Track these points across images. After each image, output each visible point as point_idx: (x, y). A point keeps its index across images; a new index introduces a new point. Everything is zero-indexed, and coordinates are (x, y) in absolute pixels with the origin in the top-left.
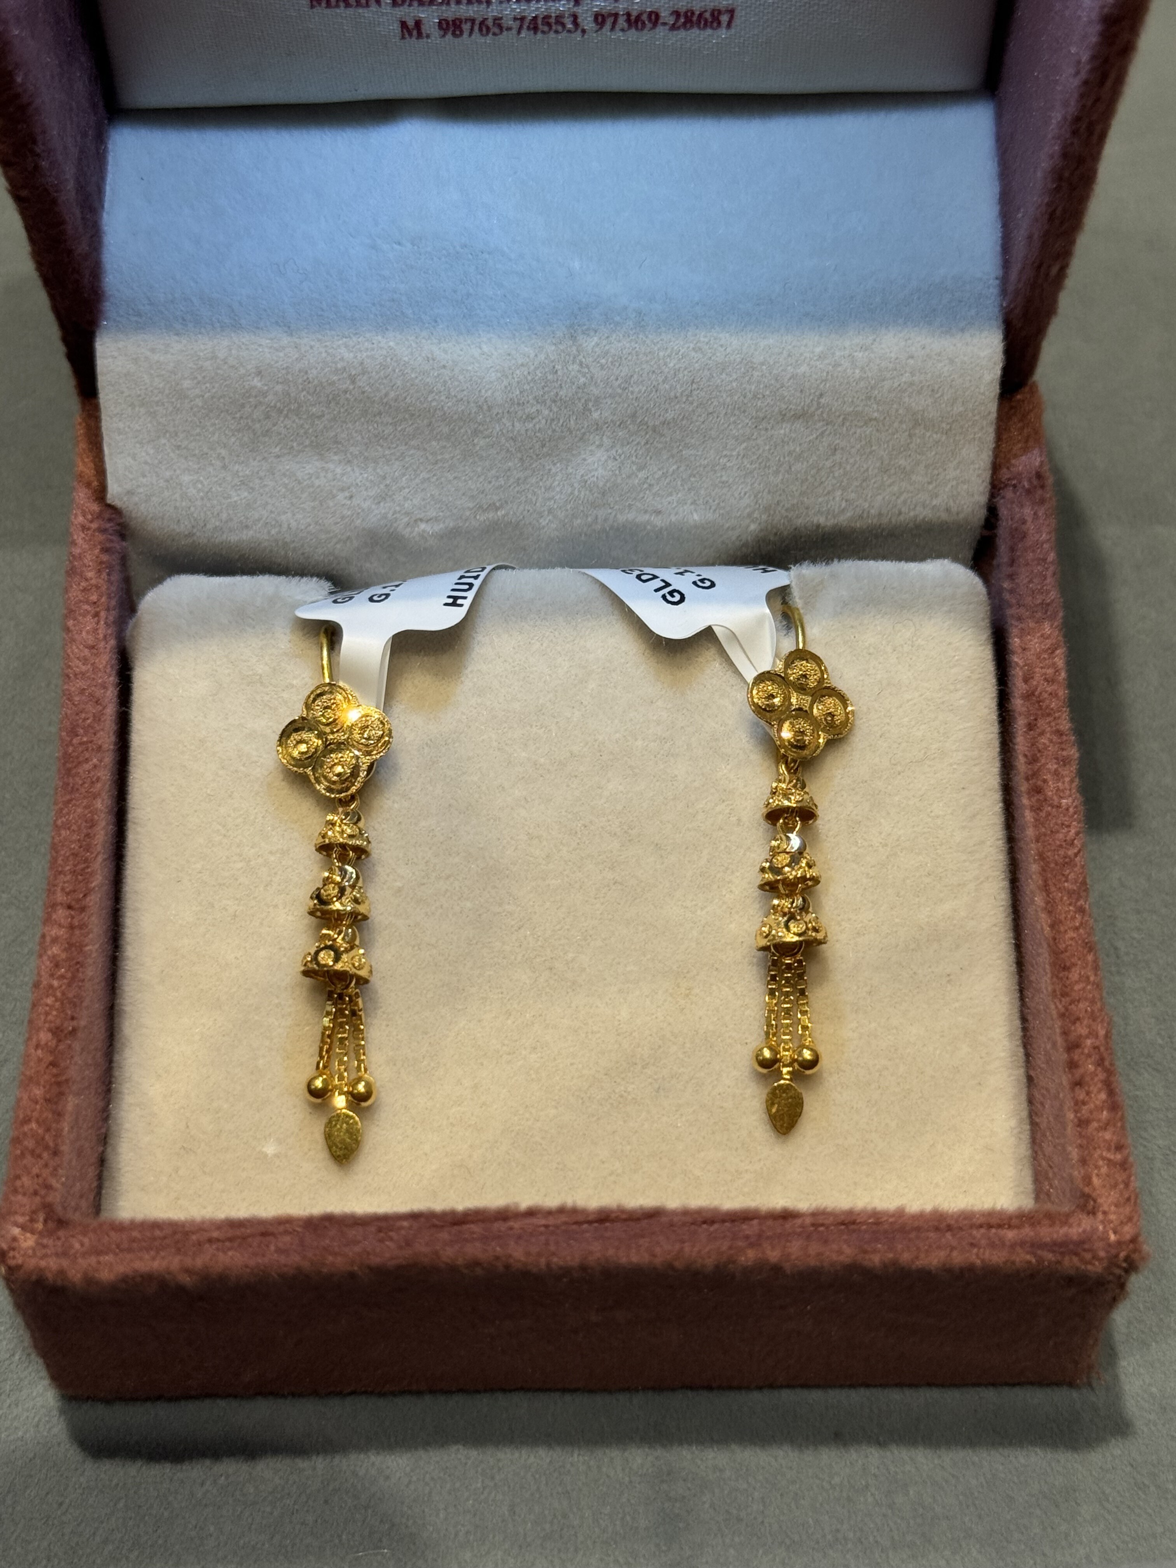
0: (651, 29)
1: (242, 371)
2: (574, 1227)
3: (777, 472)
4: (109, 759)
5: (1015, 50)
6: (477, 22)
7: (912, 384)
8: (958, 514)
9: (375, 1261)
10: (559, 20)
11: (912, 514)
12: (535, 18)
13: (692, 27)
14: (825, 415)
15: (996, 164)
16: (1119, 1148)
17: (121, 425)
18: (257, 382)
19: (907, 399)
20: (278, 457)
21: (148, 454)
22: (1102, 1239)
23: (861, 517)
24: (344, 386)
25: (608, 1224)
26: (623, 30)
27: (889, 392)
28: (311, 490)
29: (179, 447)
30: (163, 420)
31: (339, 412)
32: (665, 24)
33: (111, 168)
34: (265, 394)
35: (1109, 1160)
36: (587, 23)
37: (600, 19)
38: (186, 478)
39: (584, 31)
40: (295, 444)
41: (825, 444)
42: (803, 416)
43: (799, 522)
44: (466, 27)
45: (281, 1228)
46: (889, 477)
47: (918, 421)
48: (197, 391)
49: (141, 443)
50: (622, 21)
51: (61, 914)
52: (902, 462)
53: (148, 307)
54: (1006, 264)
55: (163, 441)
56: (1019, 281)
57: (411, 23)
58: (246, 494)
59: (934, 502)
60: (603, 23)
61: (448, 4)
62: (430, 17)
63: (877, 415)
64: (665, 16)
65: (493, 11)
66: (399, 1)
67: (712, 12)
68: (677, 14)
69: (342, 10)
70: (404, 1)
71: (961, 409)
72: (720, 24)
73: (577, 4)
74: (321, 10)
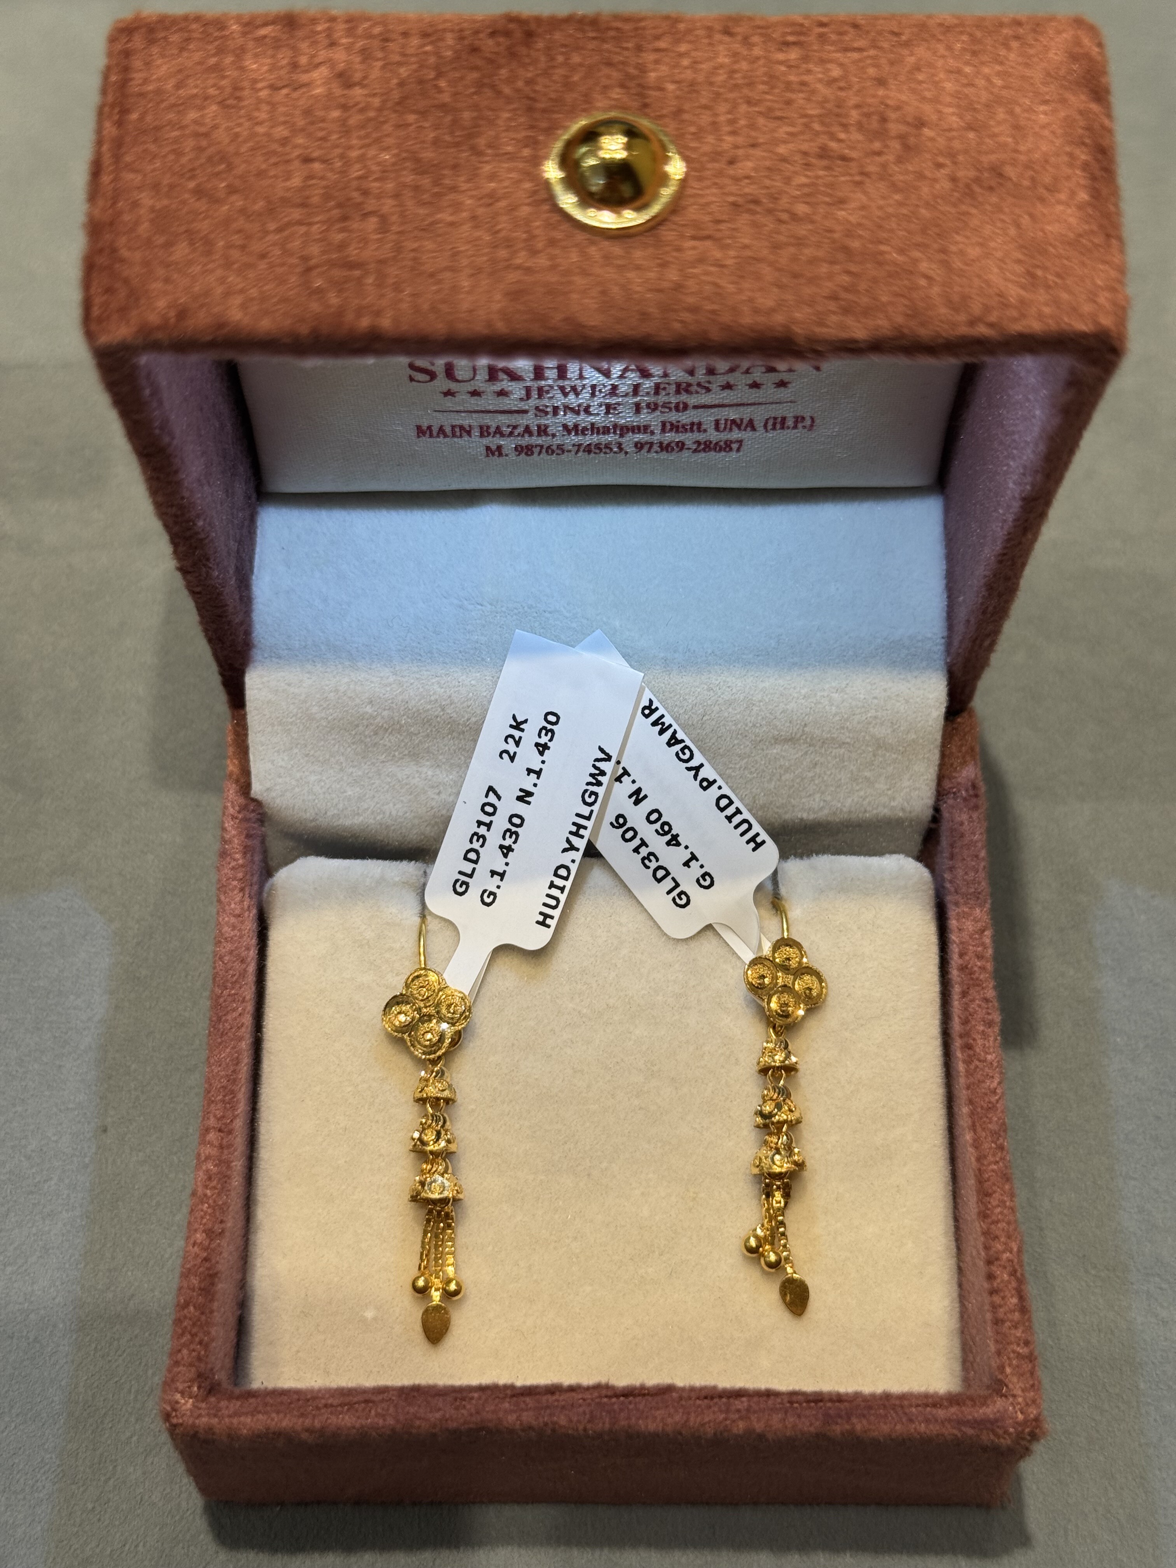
0: (678, 452)
1: (358, 701)
2: (605, 1400)
3: (771, 780)
4: (250, 1007)
6: (545, 447)
7: (876, 717)
8: (910, 812)
9: (453, 1425)
10: (608, 446)
11: (875, 812)
12: (590, 445)
13: (710, 450)
14: (808, 740)
15: (943, 547)
16: (1027, 1343)
17: (263, 739)
18: (369, 709)
19: (871, 729)
20: (383, 762)
21: (283, 760)
22: (1012, 1418)
23: (834, 813)
24: (436, 713)
25: (631, 1398)
26: (656, 452)
27: (859, 723)
28: (408, 786)
29: (307, 755)
30: (295, 736)
31: (431, 731)
32: (689, 449)
33: (259, 540)
34: (375, 718)
35: (1019, 1353)
37: (639, 446)
38: (313, 778)
39: (626, 453)
40: (397, 754)
41: (808, 760)
42: (791, 740)
43: (787, 817)
44: (536, 450)
45: (380, 1397)
46: (857, 784)
47: (880, 745)
48: (323, 715)
49: (278, 751)
50: (656, 448)
51: (212, 1136)
52: (867, 774)
53: (286, 652)
54: (950, 631)
55: (296, 751)
56: (960, 647)
57: (494, 448)
58: (358, 789)
59: (893, 804)
60: (642, 448)
61: (523, 436)
62: (510, 444)
63: (848, 740)
64: (689, 443)
65: (557, 441)
66: (486, 434)
67: (726, 443)
68: (699, 443)
69: (441, 439)
70: (489, 434)
71: (914, 736)
72: (731, 449)
73: (621, 436)
74: (425, 439)
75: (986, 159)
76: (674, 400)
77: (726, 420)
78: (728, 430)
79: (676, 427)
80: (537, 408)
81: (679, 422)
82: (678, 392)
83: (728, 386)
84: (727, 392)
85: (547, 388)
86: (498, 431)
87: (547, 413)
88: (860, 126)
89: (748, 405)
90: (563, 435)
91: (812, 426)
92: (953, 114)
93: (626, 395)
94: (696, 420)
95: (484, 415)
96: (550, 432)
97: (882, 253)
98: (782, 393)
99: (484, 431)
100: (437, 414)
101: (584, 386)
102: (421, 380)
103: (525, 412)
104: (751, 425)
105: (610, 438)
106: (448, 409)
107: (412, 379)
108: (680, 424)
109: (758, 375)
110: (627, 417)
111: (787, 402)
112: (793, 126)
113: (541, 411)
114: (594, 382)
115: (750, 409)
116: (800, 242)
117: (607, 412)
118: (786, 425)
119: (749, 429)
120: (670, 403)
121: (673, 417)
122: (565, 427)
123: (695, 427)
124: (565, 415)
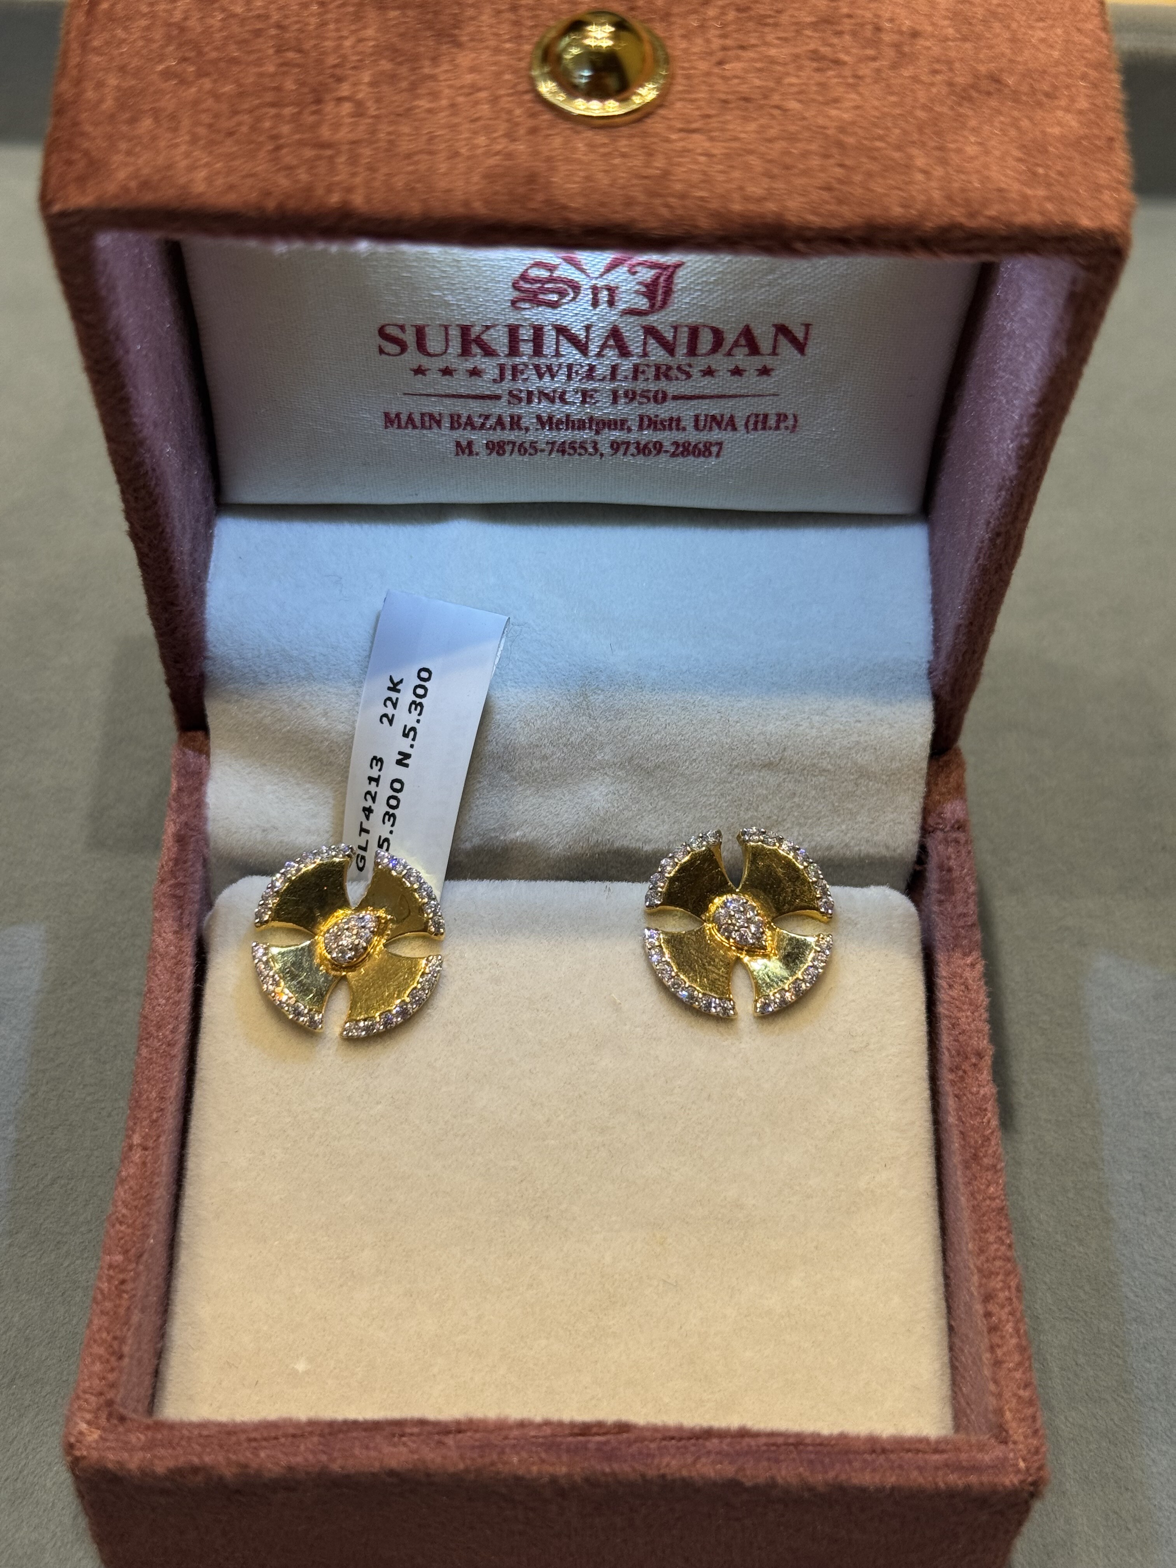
0: (656, 455)
2: (559, 1438)
4: (184, 1026)
5: (945, 484)
6: (517, 444)
7: (858, 743)
8: (894, 850)
10: (583, 446)
11: (857, 849)
12: (564, 443)
13: (688, 454)
14: (787, 766)
15: (929, 572)
16: (1028, 1386)
19: (854, 755)
22: (1013, 1466)
25: (590, 1436)
26: (632, 455)
27: (840, 748)
32: (667, 452)
33: (215, 548)
36: (605, 449)
37: (615, 447)
39: (602, 455)
41: (787, 788)
42: (769, 766)
44: (508, 448)
45: (311, 1432)
47: (863, 773)
50: (632, 450)
51: (136, 1154)
52: (849, 805)
54: (937, 652)
56: (948, 663)
57: (464, 443)
59: (876, 840)
60: (617, 450)
61: (495, 429)
62: (480, 439)
63: (829, 767)
64: (667, 445)
65: (530, 437)
66: (456, 425)
67: (705, 444)
68: (676, 444)
69: (409, 430)
70: (460, 425)
71: (898, 764)
72: (710, 454)
73: (597, 432)
74: (393, 430)
75: (983, 69)
76: (652, 387)
77: (706, 416)
78: (707, 428)
79: (654, 424)
80: (510, 392)
81: (657, 416)
82: (657, 377)
83: (709, 372)
84: (708, 379)
85: (521, 367)
86: (470, 423)
87: (520, 400)
88: (854, 34)
89: (730, 396)
90: (537, 429)
91: (794, 426)
92: (949, 26)
93: (603, 379)
94: (675, 415)
95: (455, 400)
96: (523, 425)
97: (877, 149)
98: (766, 384)
99: (455, 422)
100: (406, 398)
101: (560, 365)
102: (392, 352)
103: (498, 397)
104: (732, 424)
105: (586, 435)
106: (418, 392)
107: (381, 351)
108: (659, 419)
109: (741, 357)
110: (603, 409)
111: (770, 395)
112: (784, 31)
113: (514, 397)
114: (571, 361)
115: (731, 402)
116: (792, 138)
117: (584, 402)
118: (768, 424)
119: (729, 428)
120: (648, 391)
121: (651, 409)
122: (539, 418)
123: (674, 425)
124: (539, 403)
